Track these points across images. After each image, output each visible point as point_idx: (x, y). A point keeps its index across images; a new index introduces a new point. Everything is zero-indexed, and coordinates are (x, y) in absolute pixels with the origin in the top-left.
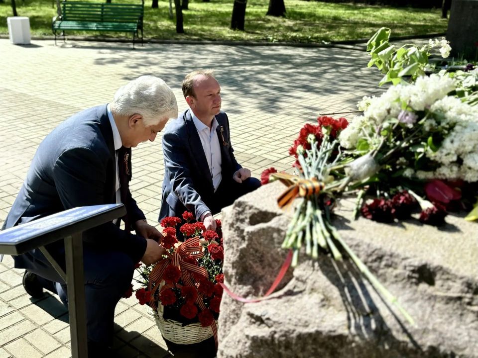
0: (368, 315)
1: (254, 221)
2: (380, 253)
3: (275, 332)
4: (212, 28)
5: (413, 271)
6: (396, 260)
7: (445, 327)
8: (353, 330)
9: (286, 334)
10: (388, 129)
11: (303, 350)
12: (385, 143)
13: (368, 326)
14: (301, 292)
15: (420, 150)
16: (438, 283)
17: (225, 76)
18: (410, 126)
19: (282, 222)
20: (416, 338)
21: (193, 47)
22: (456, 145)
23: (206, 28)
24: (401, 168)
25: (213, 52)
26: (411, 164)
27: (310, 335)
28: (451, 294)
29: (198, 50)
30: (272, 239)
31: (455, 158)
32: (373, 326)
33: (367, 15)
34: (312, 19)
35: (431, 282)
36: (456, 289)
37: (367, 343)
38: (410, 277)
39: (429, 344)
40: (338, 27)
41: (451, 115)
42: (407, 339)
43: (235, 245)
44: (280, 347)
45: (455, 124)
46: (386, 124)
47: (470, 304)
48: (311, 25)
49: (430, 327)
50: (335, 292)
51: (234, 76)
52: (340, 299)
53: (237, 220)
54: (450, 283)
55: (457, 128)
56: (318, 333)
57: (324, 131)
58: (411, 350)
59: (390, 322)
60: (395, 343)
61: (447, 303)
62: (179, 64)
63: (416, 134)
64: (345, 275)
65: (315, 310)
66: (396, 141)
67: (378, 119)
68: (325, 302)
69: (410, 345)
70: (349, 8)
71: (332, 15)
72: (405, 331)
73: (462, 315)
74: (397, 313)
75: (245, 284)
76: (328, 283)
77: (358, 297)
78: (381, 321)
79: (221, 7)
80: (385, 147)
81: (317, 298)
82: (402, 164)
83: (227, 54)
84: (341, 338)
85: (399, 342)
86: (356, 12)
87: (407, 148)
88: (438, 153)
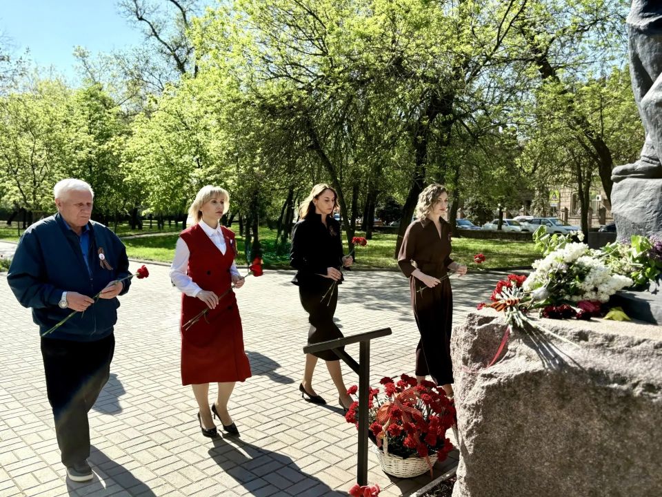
0: (554, 358)
1: (480, 323)
2: (556, 329)
3: (501, 379)
4: (379, 259)
5: (576, 335)
6: (566, 331)
7: (597, 359)
8: (546, 366)
9: (508, 378)
10: (552, 273)
11: (519, 385)
12: (551, 281)
13: (555, 363)
14: (513, 356)
15: (572, 283)
16: (590, 339)
17: (396, 294)
18: (565, 272)
19: (498, 321)
20: (581, 365)
21: (364, 273)
22: (592, 278)
23: (373, 258)
24: (562, 296)
25: (382, 277)
26: (568, 293)
27: (522, 374)
28: (597, 343)
29: (368, 275)
30: (494, 331)
31: (593, 286)
32: (557, 362)
33: (514, 248)
34: (465, 252)
35: (586, 340)
36: (600, 340)
37: (555, 371)
38: (574, 338)
39: (589, 367)
40: (490, 258)
41: (587, 264)
42: (577, 366)
43: (469, 340)
44: (504, 387)
45: (590, 268)
46: (551, 271)
47: (608, 346)
48: (465, 256)
49: (588, 359)
50: (534, 352)
51: (404, 294)
52: (537, 355)
53: (470, 324)
54: (596, 338)
55: (592, 270)
56: (527, 372)
57: (512, 283)
58: (580, 371)
59: (566, 359)
60: (571, 369)
61: (596, 348)
62: (354, 285)
63: (570, 275)
64: (538, 343)
65: (524, 362)
66: (558, 280)
67: (546, 270)
68: (529, 358)
69: (579, 368)
70: (497, 243)
71: (482, 249)
72: (575, 362)
73: (604, 353)
74: (570, 355)
75: (477, 362)
76: (529, 348)
77: (547, 351)
78: (561, 360)
79: (382, 243)
80: (551, 284)
81: (523, 357)
82: (562, 293)
83: (395, 278)
84: (540, 372)
85: (572, 368)
86: (504, 246)
87: (564, 283)
88: (582, 284)
